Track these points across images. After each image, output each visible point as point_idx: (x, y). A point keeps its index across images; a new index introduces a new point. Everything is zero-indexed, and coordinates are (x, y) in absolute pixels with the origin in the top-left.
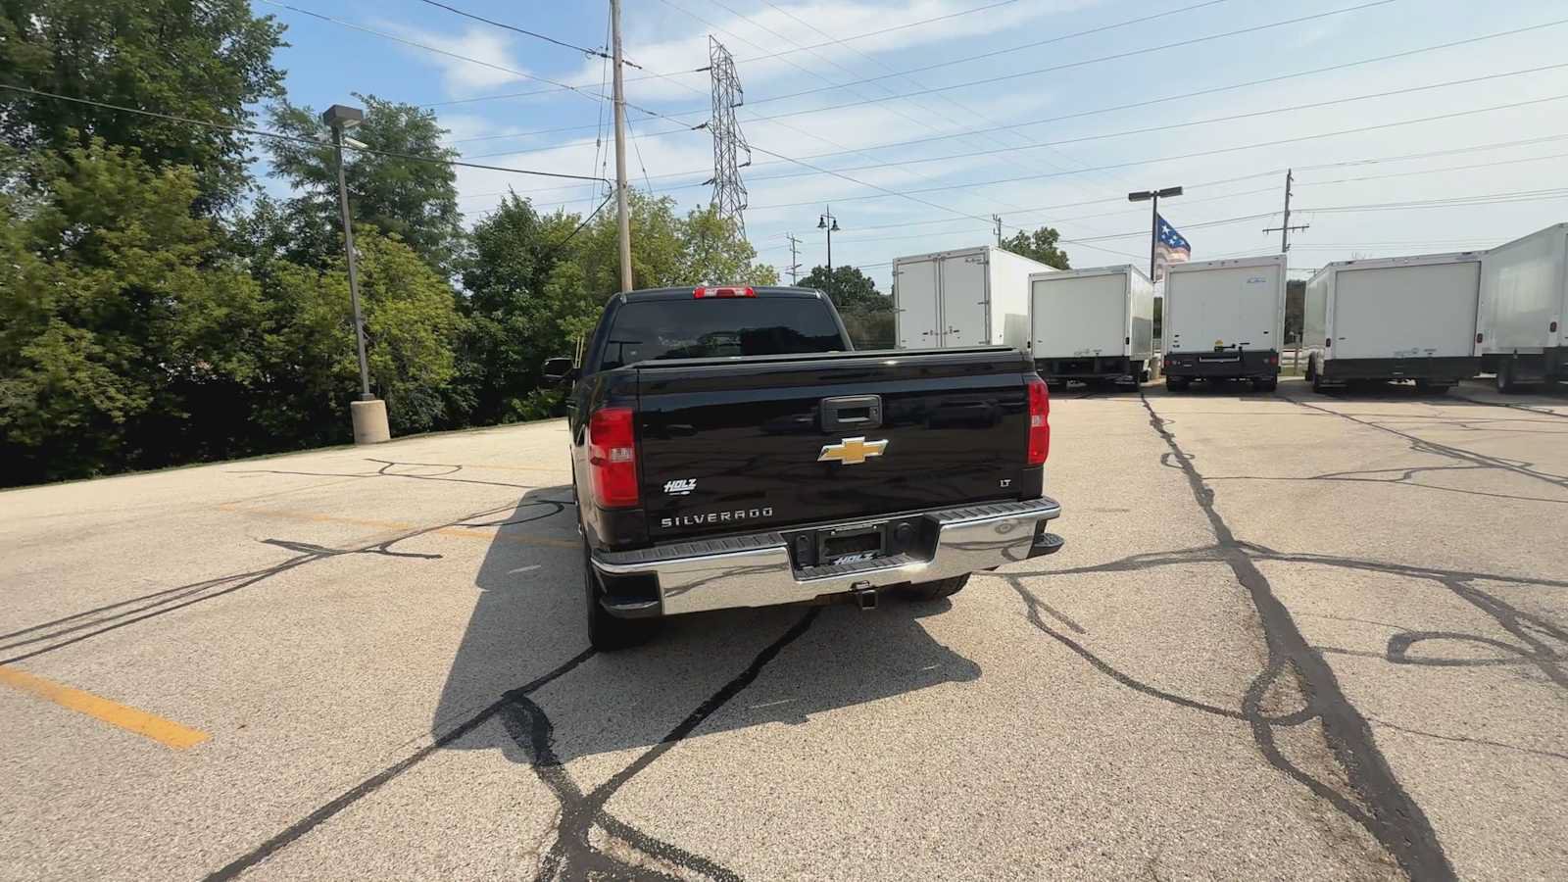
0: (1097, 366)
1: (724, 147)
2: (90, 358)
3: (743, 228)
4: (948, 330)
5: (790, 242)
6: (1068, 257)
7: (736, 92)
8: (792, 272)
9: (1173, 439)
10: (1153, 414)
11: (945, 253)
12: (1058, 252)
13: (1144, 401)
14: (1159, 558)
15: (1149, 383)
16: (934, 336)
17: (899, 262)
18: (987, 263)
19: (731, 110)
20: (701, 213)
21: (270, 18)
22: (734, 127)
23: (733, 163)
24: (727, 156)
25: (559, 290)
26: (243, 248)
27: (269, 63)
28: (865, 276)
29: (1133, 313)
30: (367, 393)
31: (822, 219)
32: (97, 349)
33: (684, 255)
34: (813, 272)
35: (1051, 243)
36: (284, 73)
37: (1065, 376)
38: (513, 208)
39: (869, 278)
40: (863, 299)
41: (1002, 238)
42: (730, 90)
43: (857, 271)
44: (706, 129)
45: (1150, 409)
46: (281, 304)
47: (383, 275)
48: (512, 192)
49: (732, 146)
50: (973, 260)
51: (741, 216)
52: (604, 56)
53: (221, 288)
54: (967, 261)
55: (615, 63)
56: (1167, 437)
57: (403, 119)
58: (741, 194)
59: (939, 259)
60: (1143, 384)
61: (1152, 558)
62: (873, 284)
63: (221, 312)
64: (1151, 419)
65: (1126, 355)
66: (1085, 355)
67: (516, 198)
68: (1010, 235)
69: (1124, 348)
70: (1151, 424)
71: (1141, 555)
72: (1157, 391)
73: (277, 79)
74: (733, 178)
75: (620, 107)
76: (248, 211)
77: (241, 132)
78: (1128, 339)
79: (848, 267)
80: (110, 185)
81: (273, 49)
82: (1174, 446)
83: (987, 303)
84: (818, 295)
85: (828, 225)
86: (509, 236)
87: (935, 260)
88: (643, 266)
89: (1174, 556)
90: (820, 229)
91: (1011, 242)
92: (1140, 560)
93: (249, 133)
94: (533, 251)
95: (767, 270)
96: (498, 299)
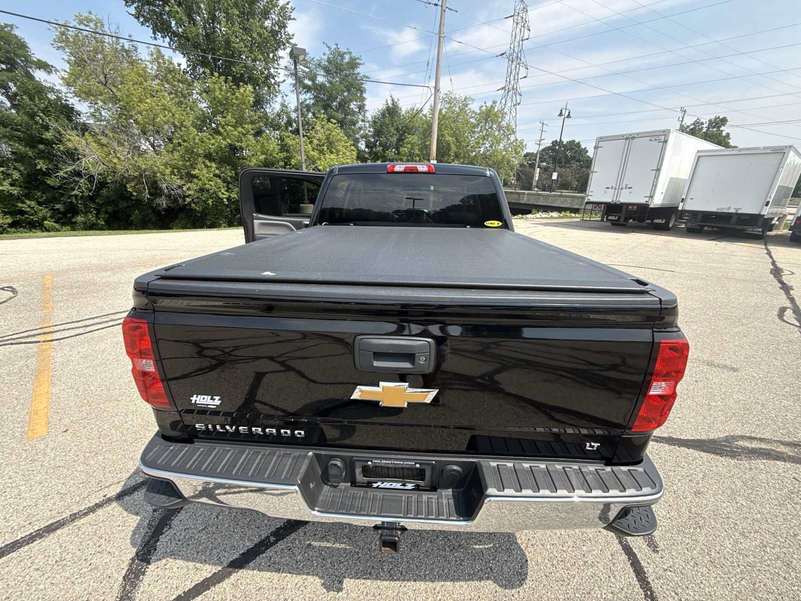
0: (734, 220)
1: (513, 67)
2: (215, 175)
3: (515, 116)
4: (624, 186)
5: (541, 125)
6: (731, 137)
7: (526, 30)
8: (538, 142)
9: (792, 292)
10: (774, 263)
11: (634, 134)
12: (724, 134)
13: (767, 249)
14: (763, 446)
15: (773, 233)
16: (613, 190)
17: (600, 139)
18: (666, 142)
19: (521, 42)
20: (486, 107)
21: (288, 4)
22: (521, 53)
23: (517, 76)
24: (514, 73)
25: (407, 151)
26: (276, 127)
27: (287, 29)
28: (583, 147)
29: (779, 183)
30: (306, 201)
31: (561, 111)
32: (217, 172)
33: (474, 132)
34: (552, 143)
35: (719, 127)
36: (293, 35)
37: (704, 224)
38: (391, 106)
39: (585, 148)
40: (579, 161)
41: (683, 123)
42: (523, 29)
43: (579, 143)
44: (504, 56)
45: (771, 257)
46: (288, 154)
47: (326, 141)
48: (391, 97)
49: (518, 66)
50: (656, 139)
51: (516, 109)
52: (436, 5)
53: (263, 146)
54: (650, 140)
55: (442, 9)
56: (786, 288)
57: (347, 58)
58: (518, 96)
59: (629, 138)
60: (769, 233)
61: (755, 445)
62: (587, 152)
63: (262, 157)
64: (772, 267)
65: (762, 214)
66: (726, 211)
67: (393, 100)
68: (689, 121)
69: (763, 208)
70: (771, 273)
71: (743, 437)
72: (781, 241)
73: (290, 38)
74: (515, 86)
75: (442, 39)
76: (277, 107)
77: (274, 68)
78: (768, 202)
79: (574, 141)
80: (220, 96)
81: (289, 22)
82: (792, 300)
83: (658, 170)
84: (488, 173)
85: (565, 115)
86: (387, 120)
87: (627, 139)
88: (450, 138)
89: (782, 449)
90: (559, 117)
91: (688, 127)
92: (740, 443)
93: (277, 69)
94: (397, 129)
95: (520, 142)
96: (379, 154)
